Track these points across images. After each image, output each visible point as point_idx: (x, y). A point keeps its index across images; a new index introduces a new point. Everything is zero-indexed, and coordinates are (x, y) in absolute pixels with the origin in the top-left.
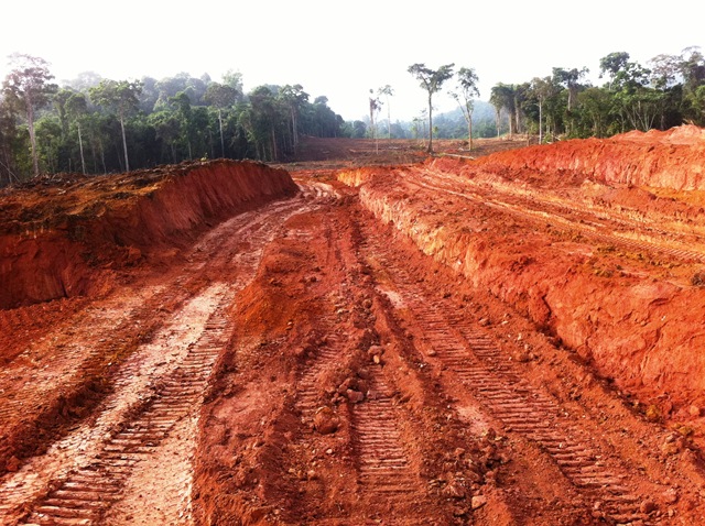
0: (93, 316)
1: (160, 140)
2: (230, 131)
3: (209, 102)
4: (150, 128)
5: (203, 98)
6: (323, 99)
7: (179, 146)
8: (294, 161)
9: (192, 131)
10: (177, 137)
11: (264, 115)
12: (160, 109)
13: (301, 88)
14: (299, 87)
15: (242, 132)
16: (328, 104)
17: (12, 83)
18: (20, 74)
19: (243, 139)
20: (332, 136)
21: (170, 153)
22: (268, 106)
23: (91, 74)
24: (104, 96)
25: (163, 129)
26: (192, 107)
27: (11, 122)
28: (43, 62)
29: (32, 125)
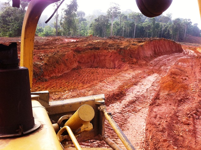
0: (122, 75)
1: (145, 30)
2: (165, 31)
3: (161, 21)
4: (143, 27)
5: (159, 20)
6: (196, 24)
7: (149, 33)
8: (183, 42)
9: (154, 29)
10: (149, 30)
11: (176, 27)
12: (146, 22)
13: (190, 20)
14: (189, 20)
15: (169, 31)
16: (198, 26)
17: (110, 10)
18: (112, 8)
19: (168, 33)
20: (197, 36)
21: (146, 35)
22: (179, 24)
23: (130, 10)
24: (132, 16)
25: (146, 27)
26: (156, 22)
27: (108, 20)
28: (119, 5)
29: (112, 22)
